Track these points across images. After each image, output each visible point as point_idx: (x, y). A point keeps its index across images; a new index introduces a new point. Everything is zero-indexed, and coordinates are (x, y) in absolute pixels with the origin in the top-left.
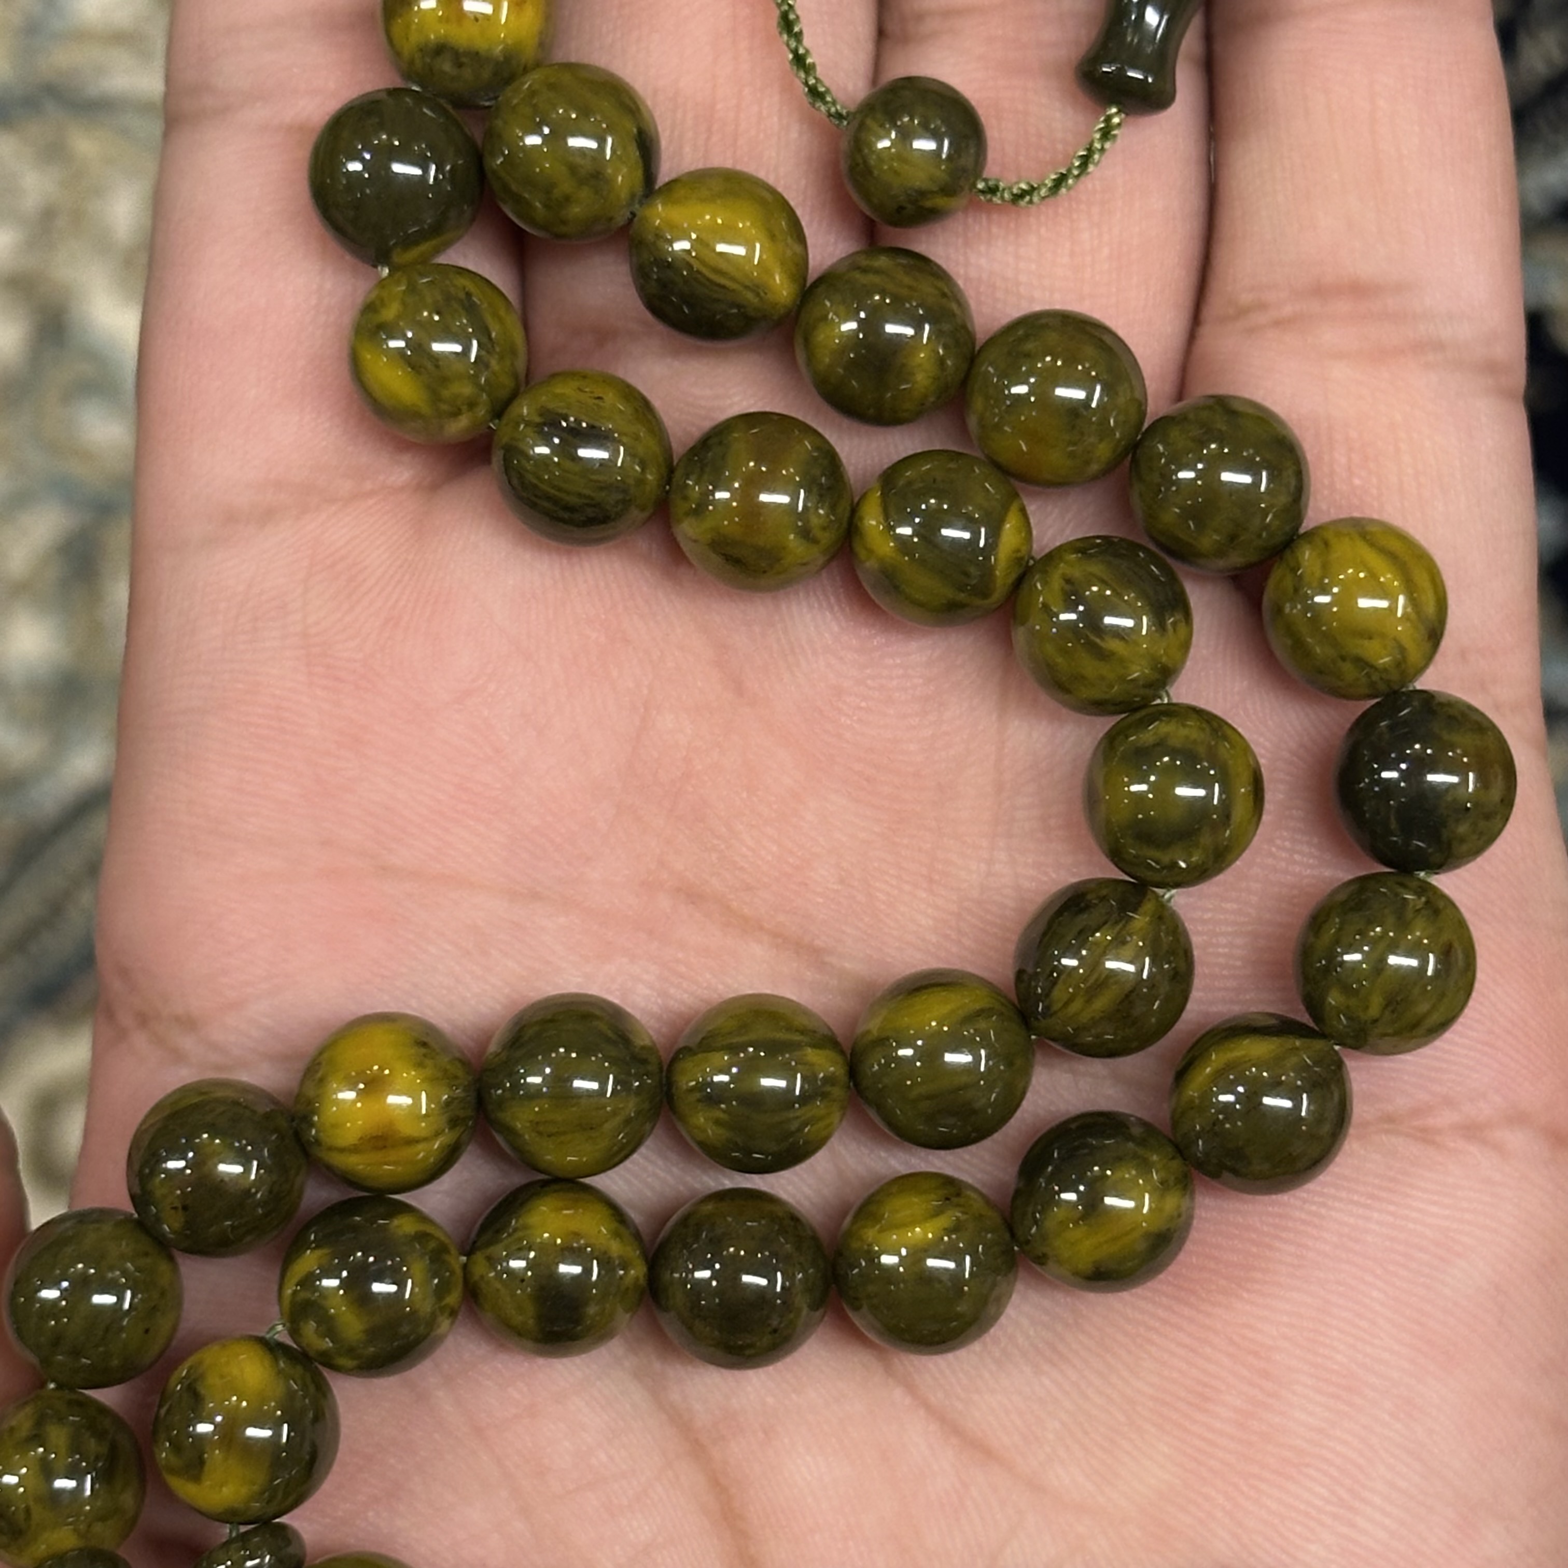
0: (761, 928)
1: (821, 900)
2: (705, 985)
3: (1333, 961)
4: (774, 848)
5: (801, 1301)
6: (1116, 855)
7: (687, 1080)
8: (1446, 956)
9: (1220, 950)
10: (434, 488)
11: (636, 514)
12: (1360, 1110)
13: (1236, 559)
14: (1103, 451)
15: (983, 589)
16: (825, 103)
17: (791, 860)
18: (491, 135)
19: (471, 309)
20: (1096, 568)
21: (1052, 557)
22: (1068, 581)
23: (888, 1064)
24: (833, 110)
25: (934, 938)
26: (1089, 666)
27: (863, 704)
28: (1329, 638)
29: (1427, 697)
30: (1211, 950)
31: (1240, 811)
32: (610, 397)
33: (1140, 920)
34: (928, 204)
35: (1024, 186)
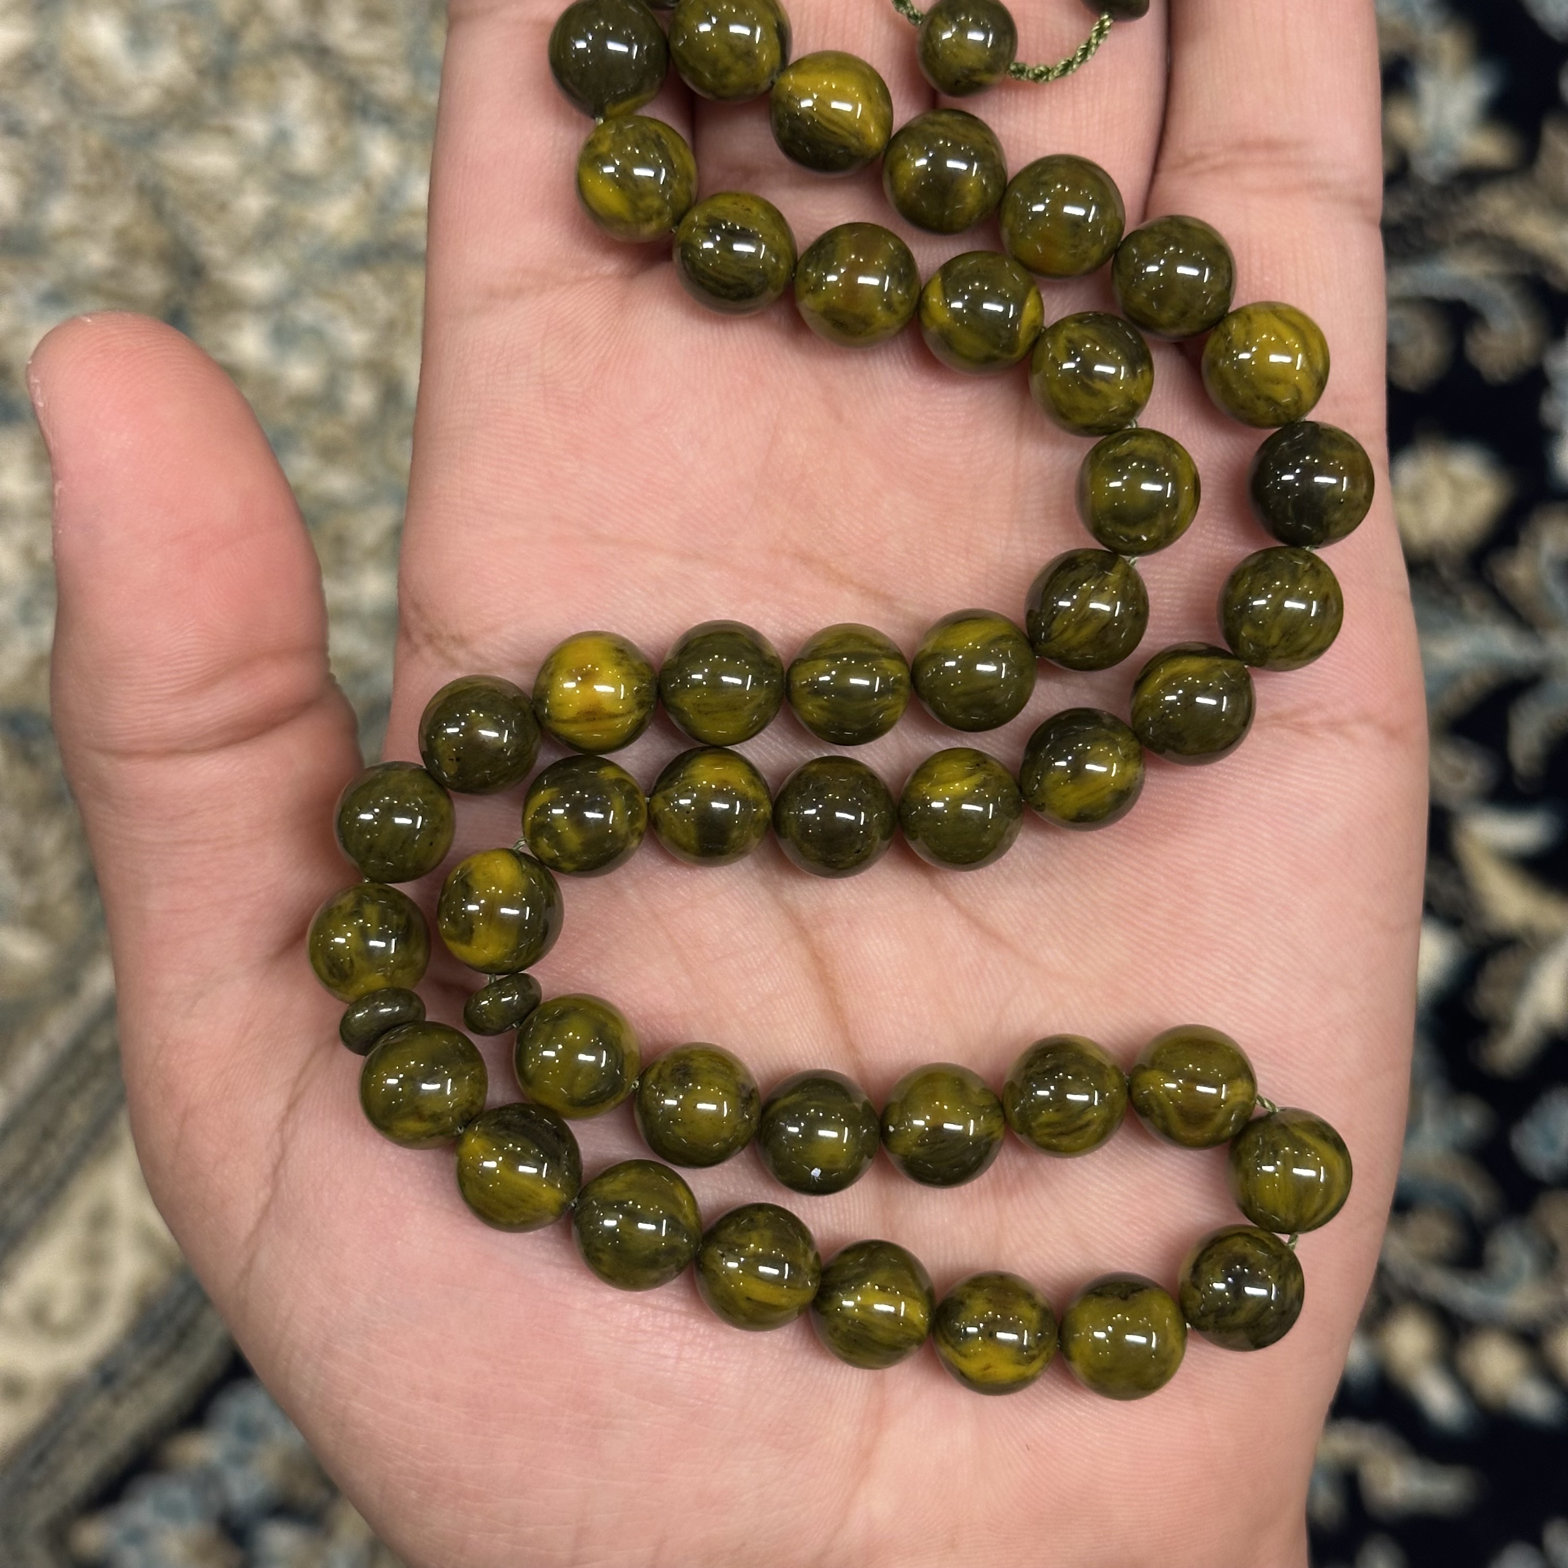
0: (852, 582)
1: (892, 564)
2: (813, 620)
3: (1246, 605)
4: (861, 527)
5: (876, 833)
6: (1098, 532)
7: (801, 680)
8: (1324, 603)
9: (1166, 601)
10: (632, 276)
11: (771, 293)
12: (1260, 711)
13: (1184, 330)
14: (1095, 253)
15: (1010, 347)
16: (906, 8)
17: (872, 536)
18: (676, 26)
19: (659, 145)
20: (1089, 332)
21: (1058, 326)
22: (1070, 341)
23: (938, 672)
24: (911, 13)
25: (969, 591)
26: (1083, 401)
27: (924, 429)
28: (1250, 383)
29: (1314, 426)
30: (1159, 600)
31: (1185, 502)
32: (756, 209)
33: (1114, 576)
34: (977, 78)
35: (1042, 68)
